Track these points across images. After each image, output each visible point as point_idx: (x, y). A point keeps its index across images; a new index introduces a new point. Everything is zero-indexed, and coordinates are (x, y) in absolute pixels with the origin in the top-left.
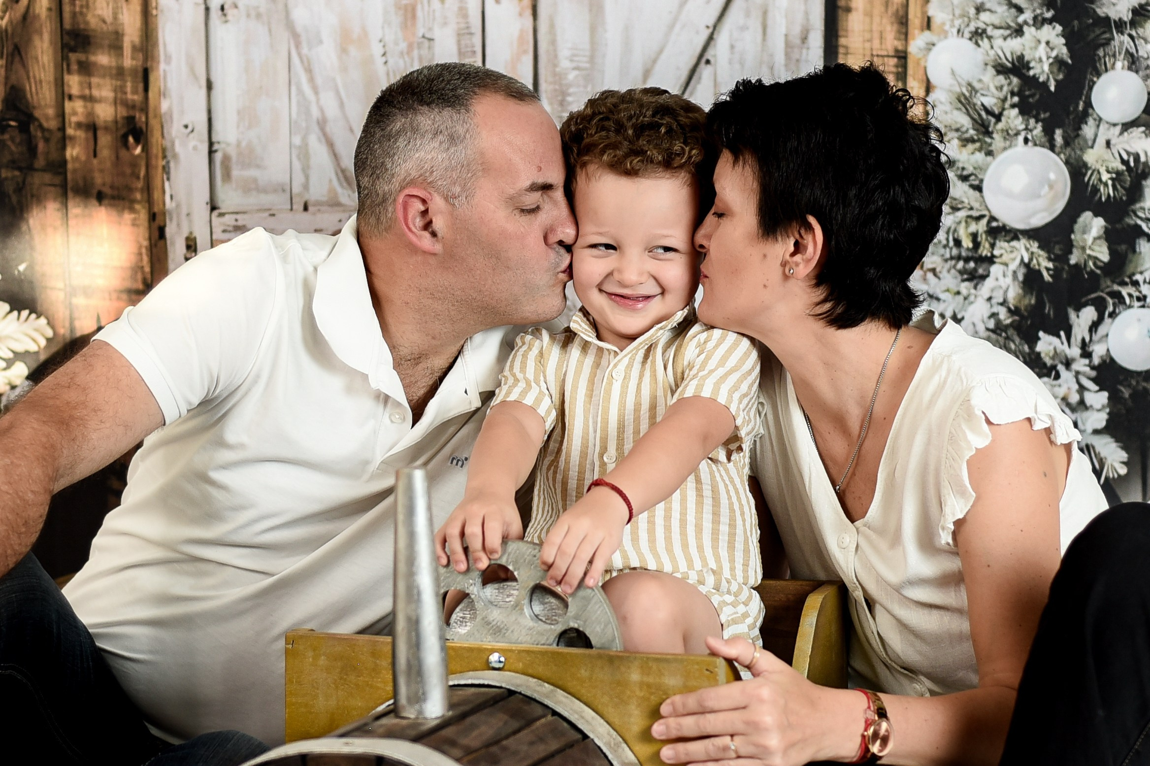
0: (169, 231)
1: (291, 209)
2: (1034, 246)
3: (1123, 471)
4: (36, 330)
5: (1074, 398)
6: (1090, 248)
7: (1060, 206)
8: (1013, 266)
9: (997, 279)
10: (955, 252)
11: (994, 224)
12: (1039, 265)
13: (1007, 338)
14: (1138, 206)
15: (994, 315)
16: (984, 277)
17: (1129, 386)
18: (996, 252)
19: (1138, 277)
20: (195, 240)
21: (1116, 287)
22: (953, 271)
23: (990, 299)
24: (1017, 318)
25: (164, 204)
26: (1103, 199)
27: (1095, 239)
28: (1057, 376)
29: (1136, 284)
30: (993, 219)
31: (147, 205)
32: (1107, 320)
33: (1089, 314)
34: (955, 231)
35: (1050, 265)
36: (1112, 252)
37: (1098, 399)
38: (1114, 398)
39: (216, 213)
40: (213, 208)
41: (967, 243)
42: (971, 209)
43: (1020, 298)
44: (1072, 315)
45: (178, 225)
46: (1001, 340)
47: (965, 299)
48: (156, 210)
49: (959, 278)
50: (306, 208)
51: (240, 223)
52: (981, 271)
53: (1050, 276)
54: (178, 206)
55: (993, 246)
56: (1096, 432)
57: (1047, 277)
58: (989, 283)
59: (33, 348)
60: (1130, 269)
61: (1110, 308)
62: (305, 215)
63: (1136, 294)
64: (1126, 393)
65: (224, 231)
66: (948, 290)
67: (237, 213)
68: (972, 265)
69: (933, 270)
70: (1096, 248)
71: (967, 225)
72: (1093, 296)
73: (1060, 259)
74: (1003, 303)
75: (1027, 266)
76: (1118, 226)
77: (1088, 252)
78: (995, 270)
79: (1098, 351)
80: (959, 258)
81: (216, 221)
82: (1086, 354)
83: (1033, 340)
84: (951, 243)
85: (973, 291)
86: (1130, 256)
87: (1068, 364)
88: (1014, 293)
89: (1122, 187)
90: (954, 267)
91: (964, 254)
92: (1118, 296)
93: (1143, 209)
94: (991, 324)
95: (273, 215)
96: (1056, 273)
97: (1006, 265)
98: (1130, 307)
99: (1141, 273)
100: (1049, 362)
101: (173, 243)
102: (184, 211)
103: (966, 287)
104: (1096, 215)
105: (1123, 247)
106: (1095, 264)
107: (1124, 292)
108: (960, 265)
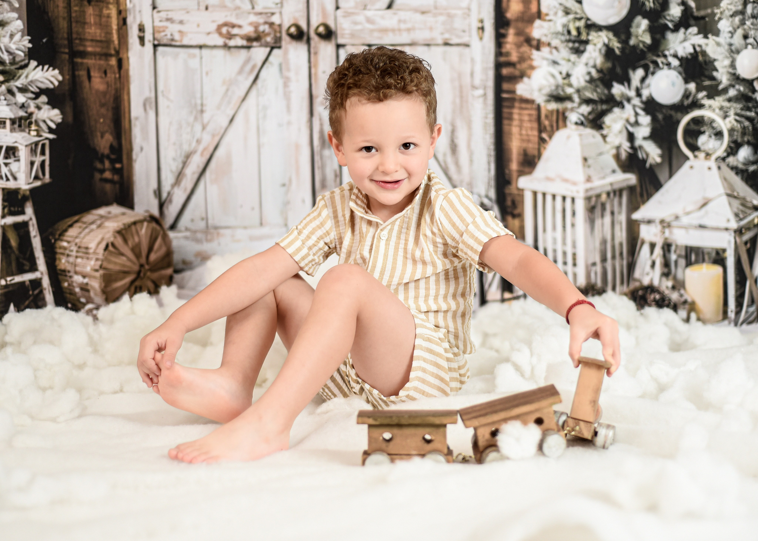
0: (129, 20)
1: (198, 9)
2: (611, 35)
3: (659, 160)
4: (53, 76)
5: (632, 120)
6: (641, 36)
7: (624, 12)
8: (600, 45)
9: (590, 53)
10: (568, 37)
11: (589, 22)
12: (613, 44)
13: (597, 86)
14: (666, 13)
15: (589, 73)
16: (583, 52)
17: (662, 113)
18: (590, 38)
19: (667, 53)
20: (143, 26)
21: (655, 58)
22: (567, 49)
23: (587, 64)
24: (601, 75)
25: (126, 5)
26: (648, 9)
27: (644, 31)
28: (623, 107)
29: (665, 56)
30: (588, 19)
31: (116, 6)
32: (650, 76)
33: (640, 73)
34: (568, 26)
35: (619, 45)
36: (653, 38)
37: (645, 120)
38: (654, 120)
39: (155, 11)
40: (154, 8)
41: (574, 33)
42: (576, 13)
43: (603, 63)
44: (631, 73)
45: (135, 18)
46: (593, 87)
47: (574, 64)
48: (122, 8)
49: (569, 51)
50: (207, 8)
51: (169, 17)
52: (582, 48)
53: (620, 52)
54: (134, 6)
55: (588, 34)
56: (645, 138)
57: (617, 52)
58: (586, 55)
59: (51, 86)
60: (662, 48)
61: (651, 69)
62: (207, 13)
63: (664, 61)
64: (660, 116)
65: (161, 21)
66: (564, 59)
67: (168, 11)
68: (577, 45)
69: (556, 48)
70: (644, 36)
71: (574, 22)
72: (642, 62)
73: (625, 42)
74: (595, 66)
75: (607, 46)
76: (656, 24)
77: (640, 38)
78: (589, 47)
79: (645, 93)
80: (569, 41)
81: (156, 15)
82: (639, 94)
83: (609, 86)
84: (566, 32)
85: (577, 60)
86: (662, 41)
87: (629, 100)
88: (599, 60)
89: (659, 3)
90: (567, 46)
91: (573, 38)
92: (656, 64)
93: (669, 15)
94: (588, 78)
95: (188, 12)
96: (622, 50)
97: (595, 45)
98: (663, 68)
99: (668, 50)
100: (618, 98)
101: (131, 28)
102: (137, 9)
103: (573, 57)
104: (644, 17)
105: (658, 36)
106: (644, 46)
107: (660, 60)
108: (571, 45)
